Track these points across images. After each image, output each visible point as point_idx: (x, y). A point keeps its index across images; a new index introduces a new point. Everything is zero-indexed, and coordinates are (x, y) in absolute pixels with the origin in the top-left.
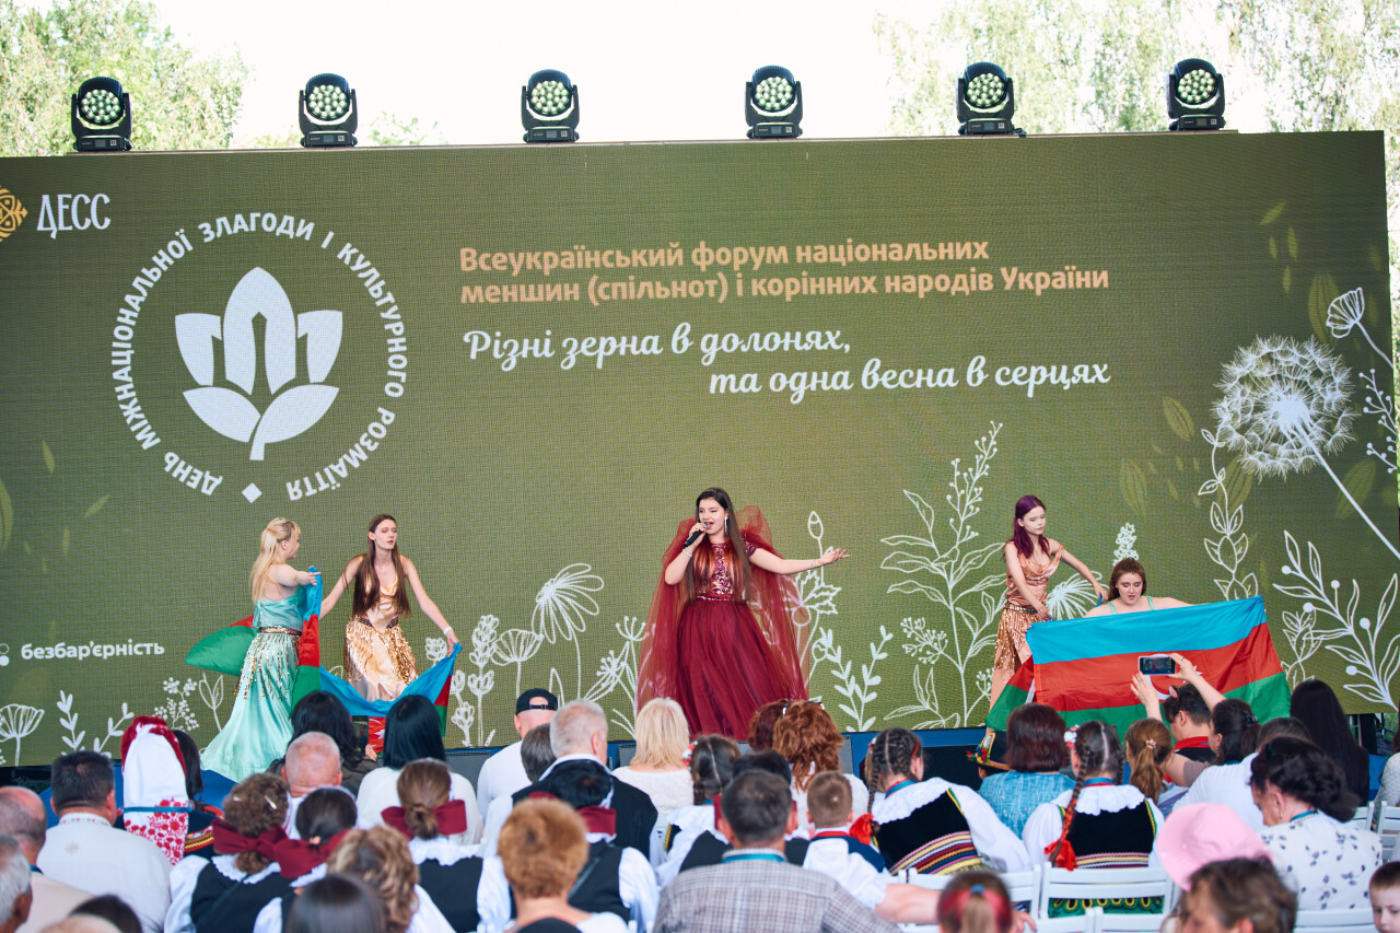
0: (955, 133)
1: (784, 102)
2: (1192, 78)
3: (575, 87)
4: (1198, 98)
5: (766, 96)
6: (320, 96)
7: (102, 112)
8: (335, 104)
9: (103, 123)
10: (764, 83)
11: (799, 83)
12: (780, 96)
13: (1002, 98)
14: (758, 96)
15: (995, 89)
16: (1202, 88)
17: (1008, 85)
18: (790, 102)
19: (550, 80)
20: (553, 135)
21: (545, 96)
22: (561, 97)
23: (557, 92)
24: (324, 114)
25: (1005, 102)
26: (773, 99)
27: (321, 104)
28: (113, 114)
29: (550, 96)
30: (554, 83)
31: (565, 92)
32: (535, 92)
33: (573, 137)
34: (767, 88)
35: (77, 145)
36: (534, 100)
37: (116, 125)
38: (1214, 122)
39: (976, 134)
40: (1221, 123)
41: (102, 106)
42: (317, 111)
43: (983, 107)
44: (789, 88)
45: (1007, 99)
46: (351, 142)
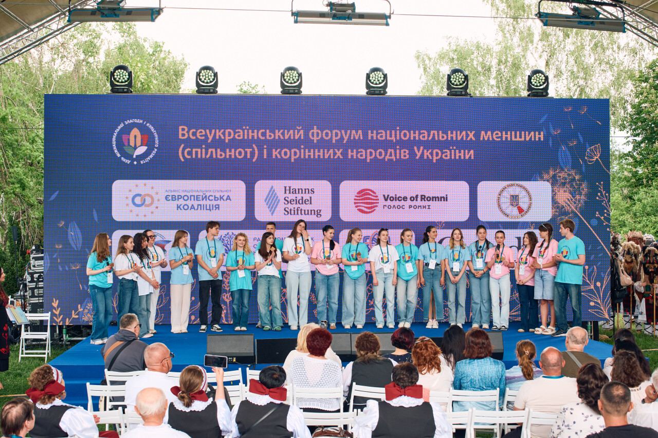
0: (445, 94)
1: (380, 81)
2: (537, 77)
3: (301, 73)
4: (539, 84)
5: (374, 79)
6: (204, 74)
7: (122, 78)
8: (210, 77)
9: (122, 82)
10: (373, 73)
11: (386, 74)
12: (379, 79)
13: (464, 82)
14: (371, 78)
15: (461, 79)
16: (540, 81)
17: (466, 77)
18: (383, 81)
19: (291, 70)
20: (292, 91)
21: (290, 76)
22: (295, 77)
23: (294, 75)
24: (206, 81)
25: (465, 84)
26: (376, 80)
27: (204, 77)
28: (126, 79)
29: (291, 76)
30: (293, 71)
31: (297, 75)
32: (286, 75)
33: (299, 92)
34: (374, 76)
35: (112, 90)
36: (285, 78)
37: (127, 83)
38: (544, 94)
39: (454, 95)
40: (547, 94)
41: (122, 76)
42: (203, 80)
43: (457, 85)
44: (382, 76)
45: (466, 83)
46: (215, 92)
